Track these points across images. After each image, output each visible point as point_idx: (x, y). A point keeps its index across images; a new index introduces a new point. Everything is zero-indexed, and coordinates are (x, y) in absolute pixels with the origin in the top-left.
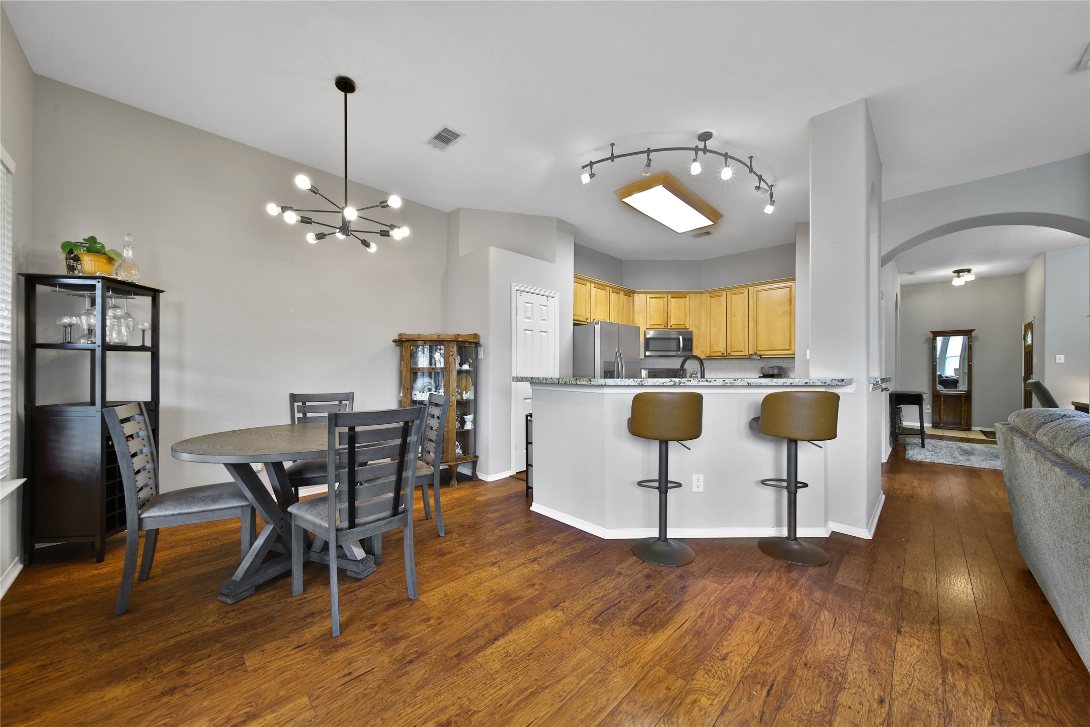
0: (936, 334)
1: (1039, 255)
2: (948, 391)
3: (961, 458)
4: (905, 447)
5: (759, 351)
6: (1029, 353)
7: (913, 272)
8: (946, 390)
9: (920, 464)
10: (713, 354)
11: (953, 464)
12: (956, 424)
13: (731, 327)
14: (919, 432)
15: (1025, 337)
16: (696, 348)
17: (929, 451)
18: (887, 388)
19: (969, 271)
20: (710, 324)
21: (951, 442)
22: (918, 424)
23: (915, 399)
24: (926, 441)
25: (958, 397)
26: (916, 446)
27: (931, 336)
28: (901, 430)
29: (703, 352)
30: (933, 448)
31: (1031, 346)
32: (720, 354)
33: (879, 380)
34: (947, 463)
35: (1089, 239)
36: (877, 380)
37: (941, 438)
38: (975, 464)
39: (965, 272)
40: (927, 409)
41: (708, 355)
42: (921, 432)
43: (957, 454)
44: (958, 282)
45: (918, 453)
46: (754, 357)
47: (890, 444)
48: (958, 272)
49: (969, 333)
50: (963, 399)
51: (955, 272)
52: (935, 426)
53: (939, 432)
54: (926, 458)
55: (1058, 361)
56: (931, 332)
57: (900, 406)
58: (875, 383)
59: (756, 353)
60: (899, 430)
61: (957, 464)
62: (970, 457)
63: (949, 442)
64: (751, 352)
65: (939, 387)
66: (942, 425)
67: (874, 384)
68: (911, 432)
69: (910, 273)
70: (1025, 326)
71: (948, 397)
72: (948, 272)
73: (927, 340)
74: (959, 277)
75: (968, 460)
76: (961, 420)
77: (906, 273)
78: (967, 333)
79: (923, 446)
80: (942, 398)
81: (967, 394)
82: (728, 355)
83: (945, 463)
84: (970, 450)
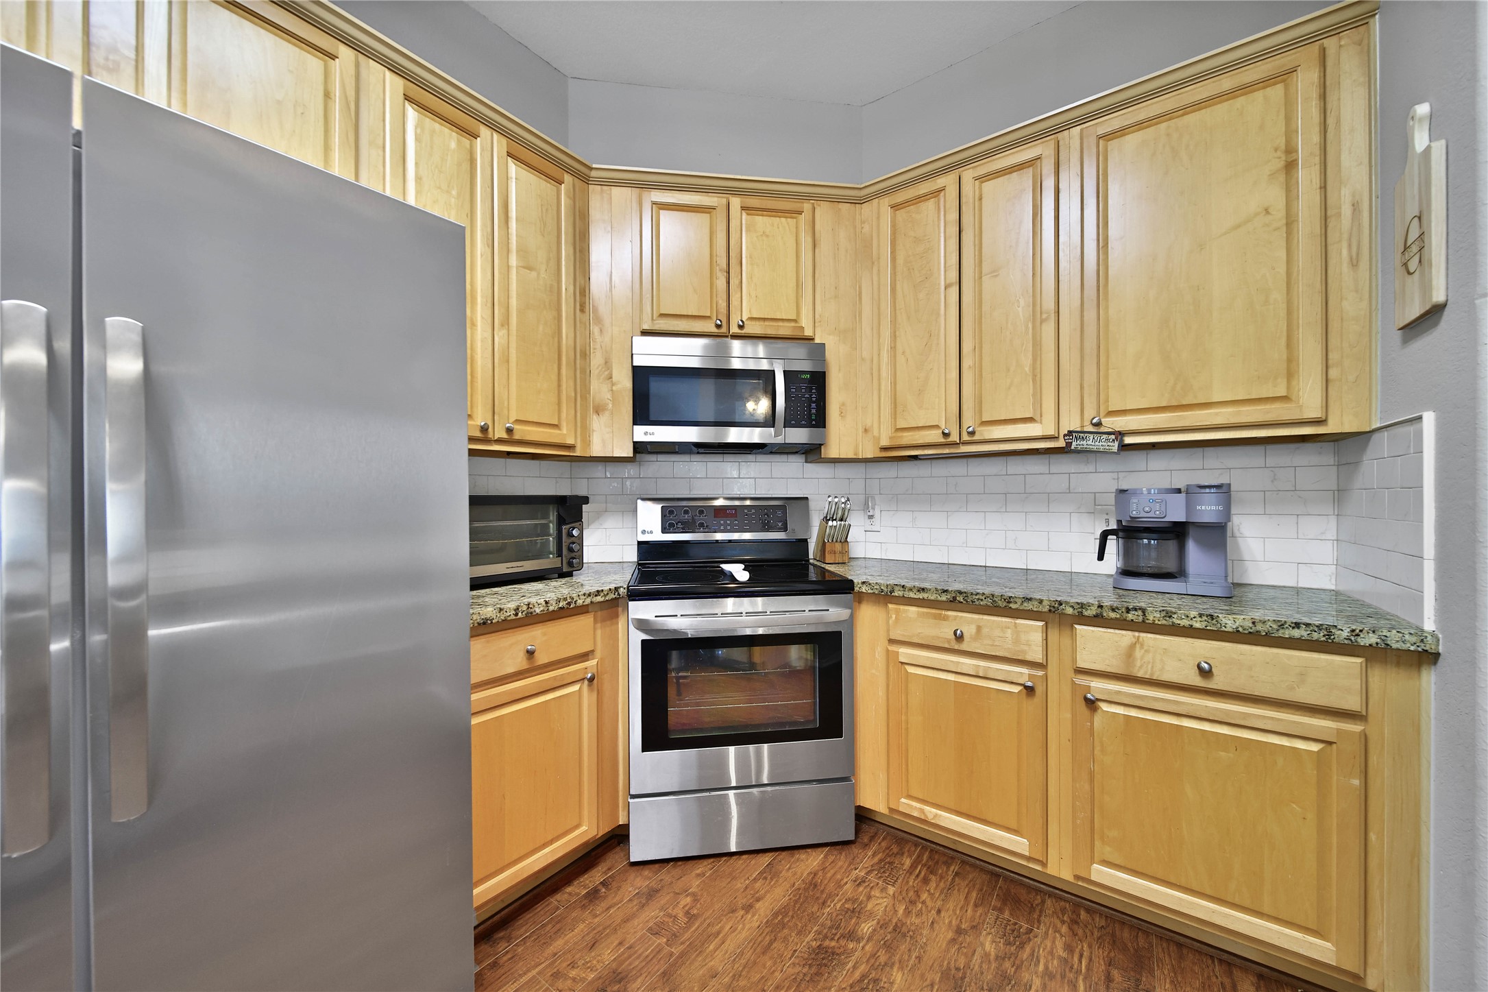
5: (1111, 413)
10: (908, 438)
13: (979, 320)
16: (842, 414)
20: (894, 321)
29: (866, 431)
32: (934, 436)
41: (885, 442)
46: (1089, 443)
59: (1099, 424)
64: (1071, 422)
82: (966, 437)
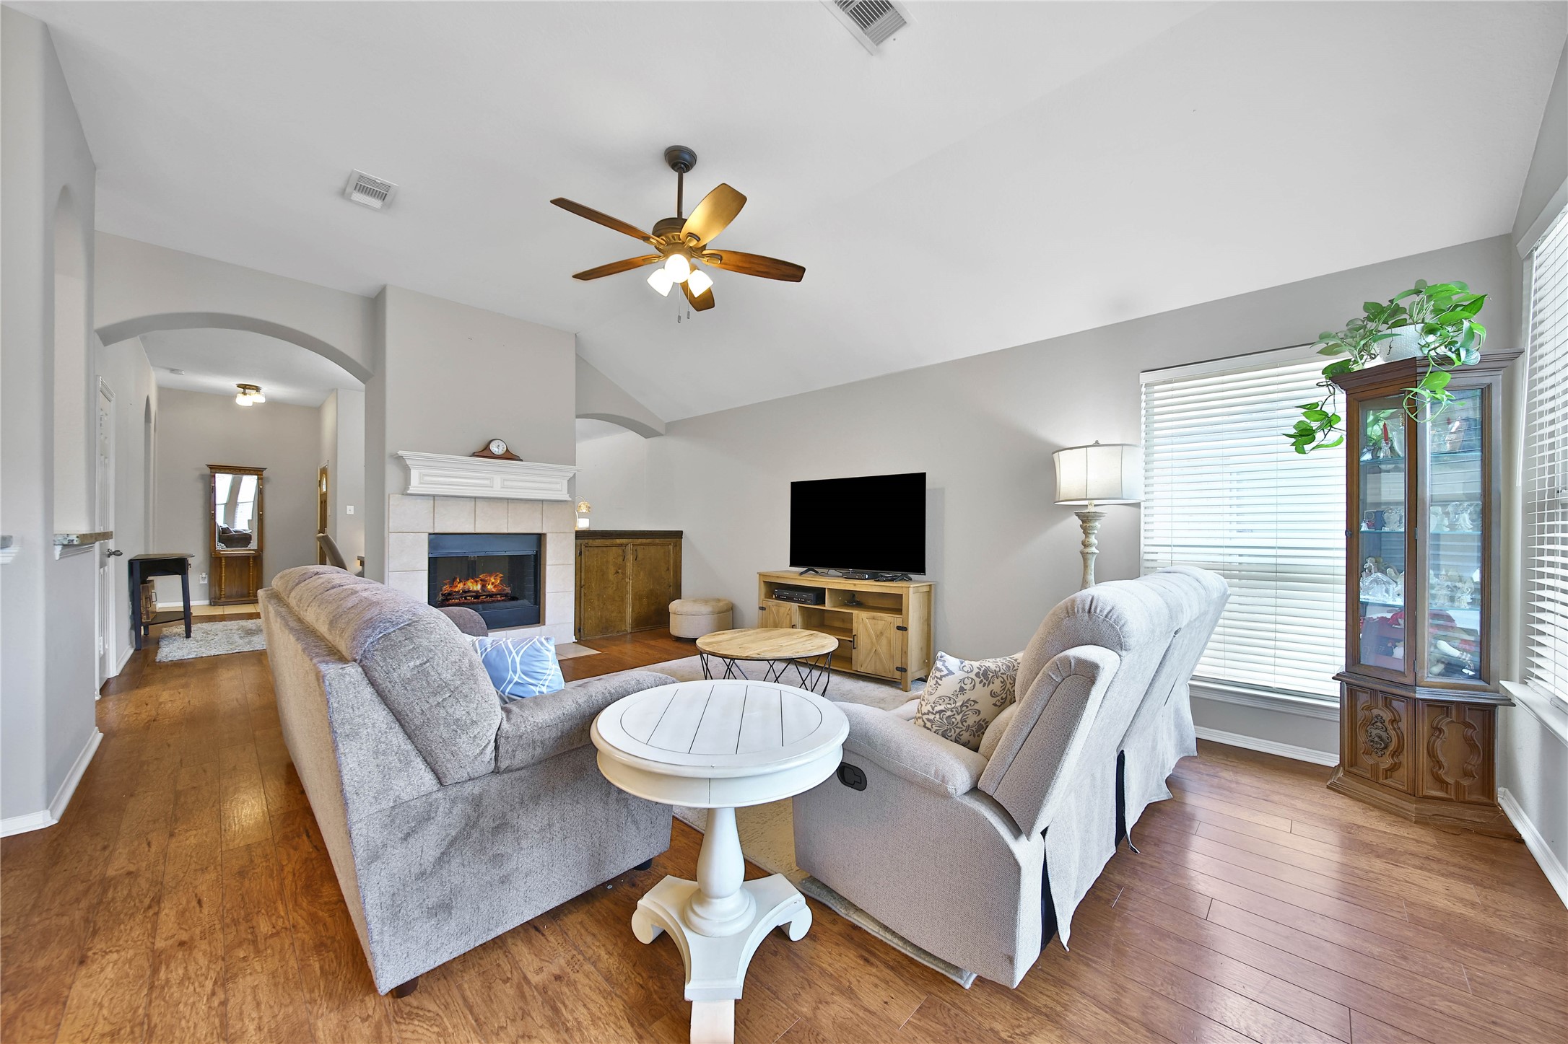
0: (217, 468)
1: (333, 390)
2: (232, 551)
3: (241, 642)
4: (158, 643)
6: (324, 503)
7: (178, 370)
8: (229, 549)
9: (180, 664)
11: (229, 652)
12: (242, 596)
14: (183, 616)
15: (320, 485)
17: (197, 641)
18: (118, 551)
19: (257, 389)
21: (232, 622)
22: (181, 604)
23: (177, 566)
24: (194, 627)
25: (245, 559)
26: (178, 637)
27: (208, 471)
28: (151, 616)
30: (204, 635)
31: (325, 494)
33: (74, 537)
34: (220, 653)
35: (364, 385)
36: (71, 538)
37: (222, 618)
38: (257, 646)
39: (253, 389)
40: (198, 579)
42: (186, 617)
43: (236, 637)
44: (244, 401)
45: (178, 648)
47: (131, 643)
48: (244, 387)
49: (259, 473)
50: (251, 560)
51: (239, 386)
52: (215, 602)
53: (218, 611)
54: (189, 653)
55: (348, 513)
56: (208, 465)
57: (150, 578)
58: (66, 543)
60: (148, 618)
61: (234, 652)
62: (253, 638)
63: (230, 623)
65: (220, 546)
66: (223, 600)
67: (64, 545)
68: (169, 617)
69: (172, 370)
70: (321, 469)
71: (230, 559)
72: (230, 383)
73: (203, 477)
74: (244, 393)
75: (250, 642)
76: (249, 590)
77: (168, 369)
78: (257, 471)
79: (188, 636)
80: (223, 561)
81: (257, 554)
83: (217, 653)
84: (254, 628)
